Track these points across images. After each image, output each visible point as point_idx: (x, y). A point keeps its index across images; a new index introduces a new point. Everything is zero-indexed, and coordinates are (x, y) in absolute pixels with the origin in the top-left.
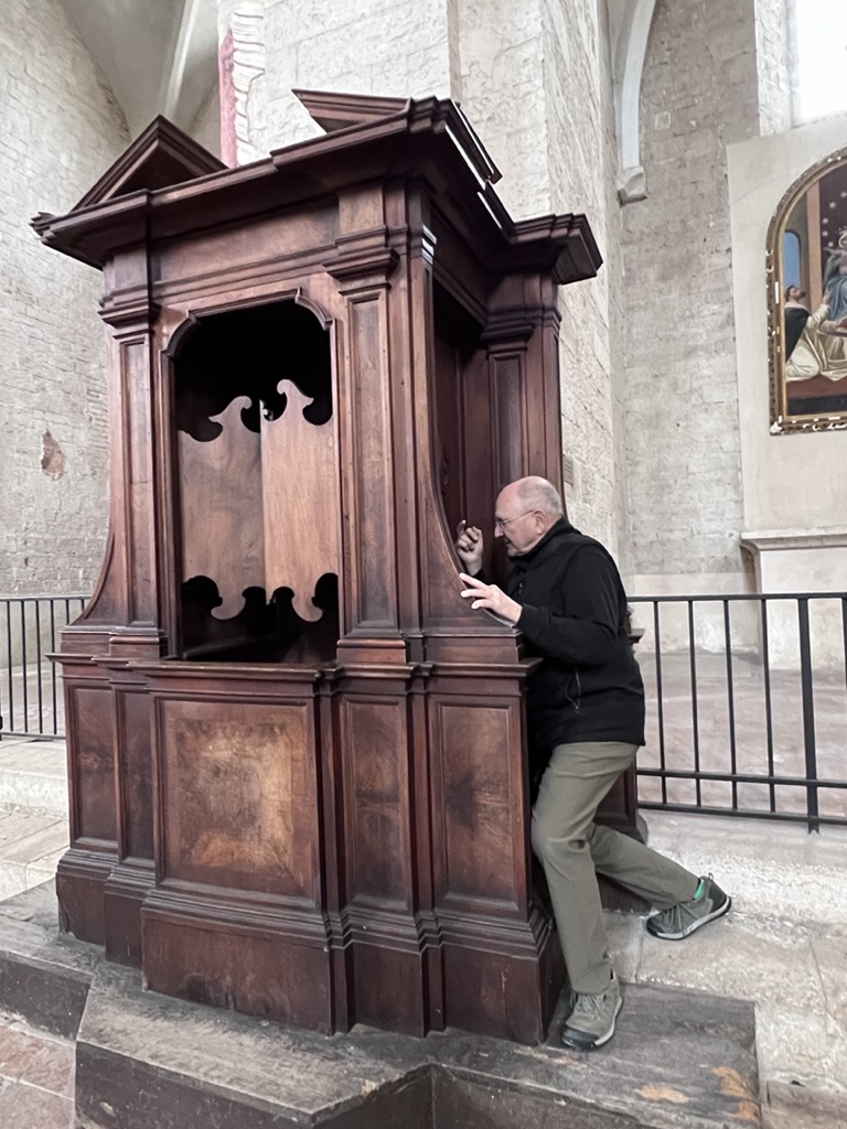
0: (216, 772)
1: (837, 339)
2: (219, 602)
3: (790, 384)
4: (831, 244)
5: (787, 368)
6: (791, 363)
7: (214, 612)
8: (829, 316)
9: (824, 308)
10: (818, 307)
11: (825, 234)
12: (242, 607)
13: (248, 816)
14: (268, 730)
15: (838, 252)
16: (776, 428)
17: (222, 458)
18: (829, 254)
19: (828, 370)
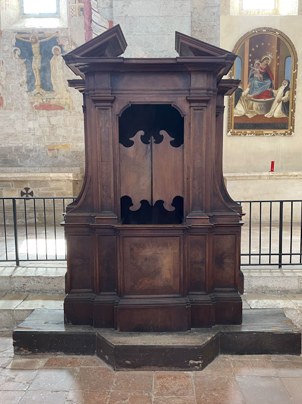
0: (146, 259)
1: (251, 102)
2: (132, 205)
3: (235, 117)
4: (252, 65)
5: (235, 111)
6: (236, 109)
7: (131, 208)
8: (249, 93)
9: (248, 89)
10: (246, 89)
11: (250, 60)
12: (140, 206)
13: (157, 272)
14: (165, 245)
15: (254, 68)
16: (229, 134)
17: (134, 154)
18: (251, 69)
19: (248, 113)
